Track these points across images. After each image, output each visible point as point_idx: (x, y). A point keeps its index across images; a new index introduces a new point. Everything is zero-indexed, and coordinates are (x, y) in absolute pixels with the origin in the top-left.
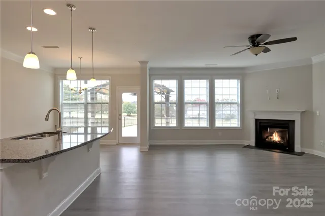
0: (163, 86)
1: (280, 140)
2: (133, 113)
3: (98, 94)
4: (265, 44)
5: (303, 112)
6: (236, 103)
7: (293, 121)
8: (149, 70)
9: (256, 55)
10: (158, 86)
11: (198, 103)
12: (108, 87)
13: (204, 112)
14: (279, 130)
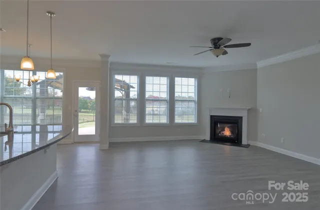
0: (124, 81)
1: (230, 134)
2: (84, 109)
3: (49, 87)
4: (225, 47)
5: (249, 109)
6: (194, 101)
7: (242, 117)
8: (110, 64)
9: (217, 57)
10: (119, 81)
11: (152, 100)
12: (62, 80)
13: (163, 108)
14: (230, 125)
